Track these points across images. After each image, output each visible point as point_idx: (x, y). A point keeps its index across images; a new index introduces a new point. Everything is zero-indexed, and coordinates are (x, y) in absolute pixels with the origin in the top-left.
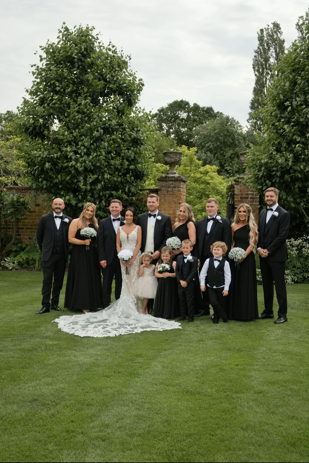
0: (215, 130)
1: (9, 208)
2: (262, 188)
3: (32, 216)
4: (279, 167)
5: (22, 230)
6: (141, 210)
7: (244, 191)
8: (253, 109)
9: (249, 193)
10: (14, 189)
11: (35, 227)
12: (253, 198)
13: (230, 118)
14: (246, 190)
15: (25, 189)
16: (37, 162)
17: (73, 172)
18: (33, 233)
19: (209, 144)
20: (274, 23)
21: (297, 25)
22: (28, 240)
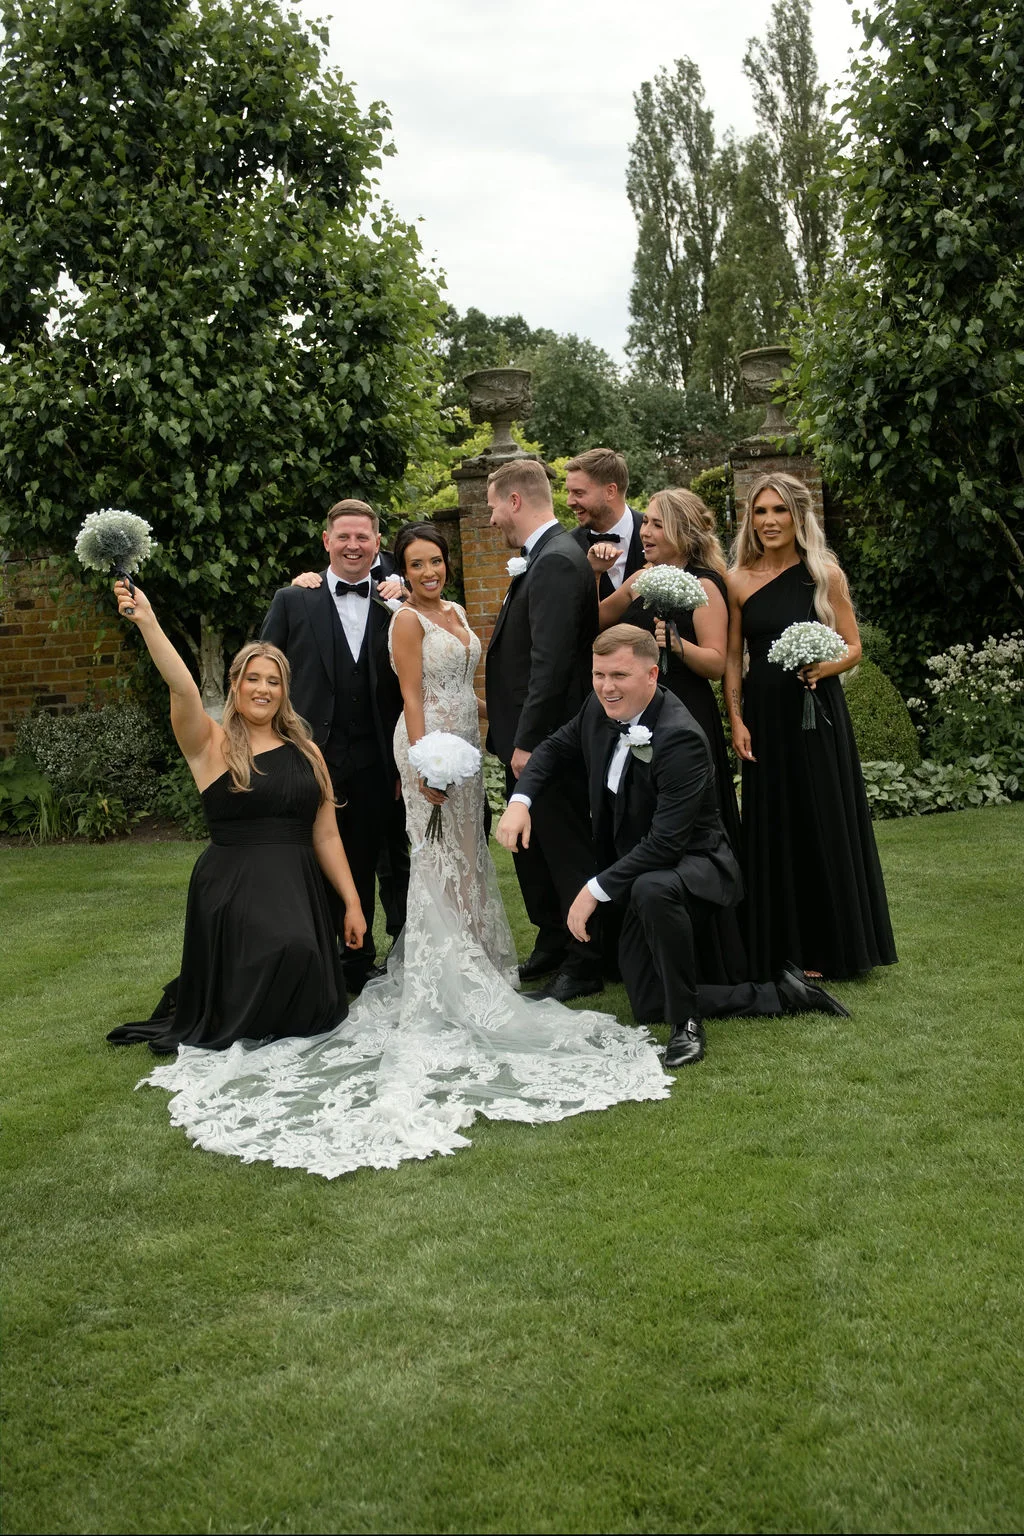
3: (11, 646)
8: (639, 315)
11: (22, 684)
13: (580, 342)
18: (18, 709)
20: (681, 63)
21: (747, 61)
22: (2, 733)
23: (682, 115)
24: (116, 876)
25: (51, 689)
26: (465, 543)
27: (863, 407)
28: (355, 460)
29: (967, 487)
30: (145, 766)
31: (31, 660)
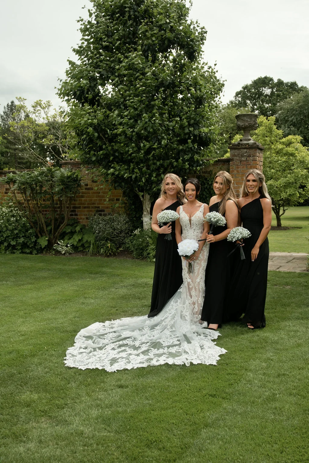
0: (298, 103)
3: (89, 193)
5: (79, 209)
6: (210, 183)
10: (69, 164)
11: (92, 206)
15: (80, 164)
18: (91, 213)
19: (293, 117)
22: (85, 220)
25: (100, 207)
26: (231, 170)
31: (95, 198)
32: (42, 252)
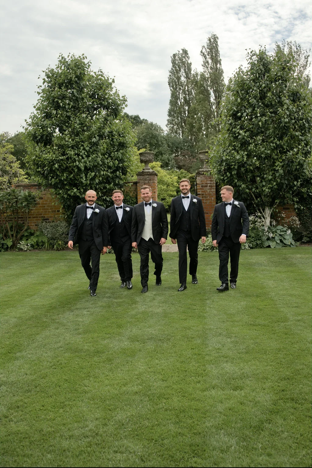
0: (143, 133)
1: (23, 202)
2: (224, 178)
3: (37, 207)
4: (236, 162)
5: (29, 219)
7: (204, 181)
8: (170, 116)
9: (208, 182)
11: (40, 216)
12: (211, 186)
13: (154, 124)
14: (205, 180)
15: (30, 186)
16: (47, 164)
17: (76, 170)
18: (38, 221)
19: (139, 144)
20: (183, 50)
21: (201, 52)
22: (34, 226)
23: (183, 63)
24: (68, 257)
25: (46, 217)
26: (138, 189)
27: (223, 169)
28: (118, 172)
29: (243, 186)
30: (66, 235)
31: (42, 211)
32: (7, 251)
